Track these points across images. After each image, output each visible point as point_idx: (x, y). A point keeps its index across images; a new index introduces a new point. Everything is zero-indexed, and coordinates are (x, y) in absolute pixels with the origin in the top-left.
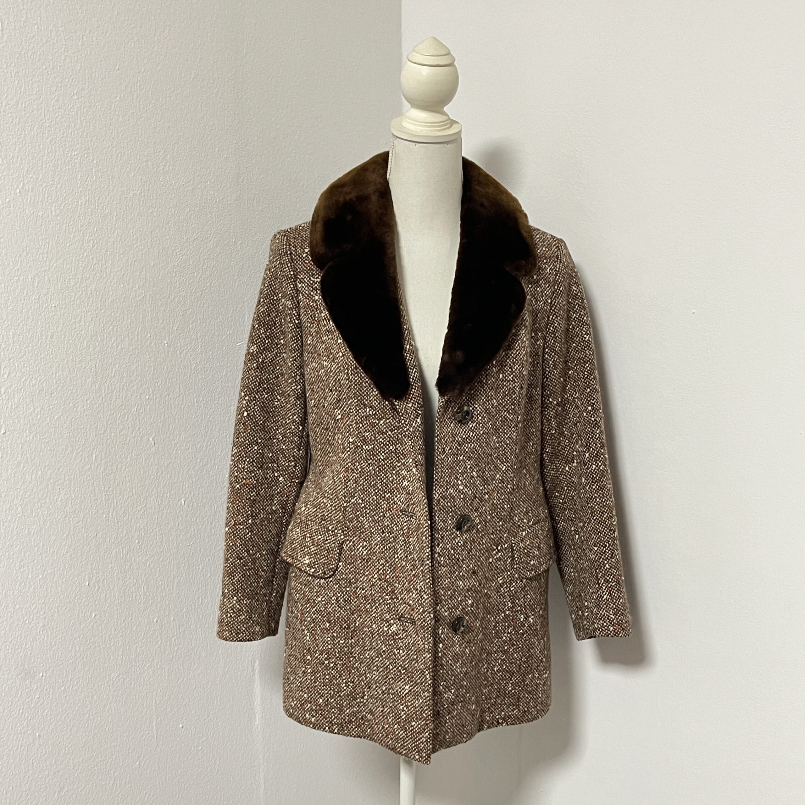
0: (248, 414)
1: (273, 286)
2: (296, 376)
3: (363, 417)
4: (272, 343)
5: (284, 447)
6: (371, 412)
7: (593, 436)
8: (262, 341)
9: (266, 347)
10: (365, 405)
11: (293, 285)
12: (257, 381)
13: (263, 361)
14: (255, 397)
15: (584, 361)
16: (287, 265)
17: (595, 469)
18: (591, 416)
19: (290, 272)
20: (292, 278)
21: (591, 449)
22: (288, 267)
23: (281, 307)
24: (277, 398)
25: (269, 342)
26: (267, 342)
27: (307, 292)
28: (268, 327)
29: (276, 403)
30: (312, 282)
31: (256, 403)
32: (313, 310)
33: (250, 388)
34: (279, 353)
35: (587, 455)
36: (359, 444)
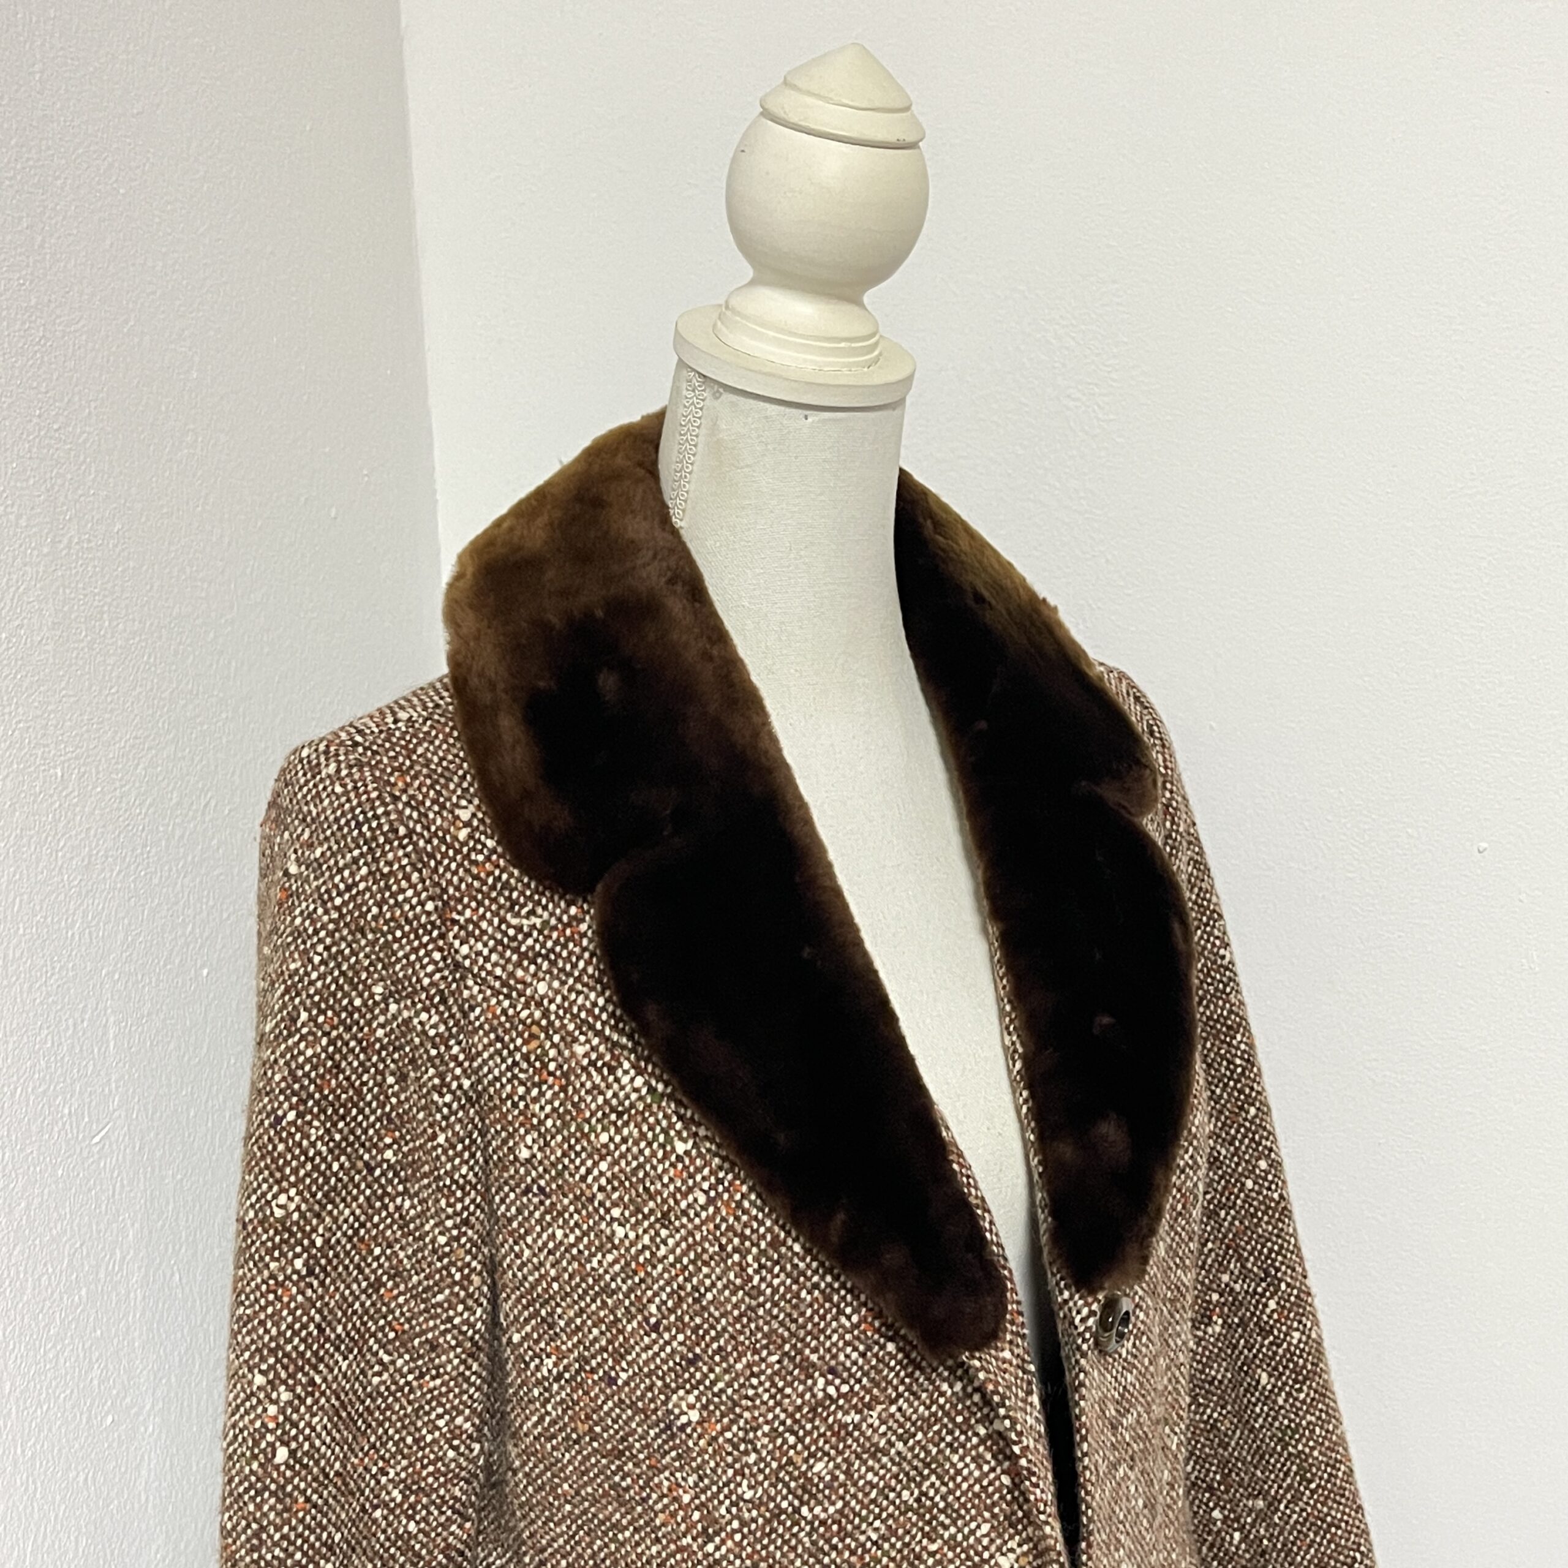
0: (292, 1453)
1: (347, 959)
2: (467, 1277)
3: (799, 1409)
4: (353, 1166)
5: (412, 1527)
6: (831, 1390)
7: (1281, 1247)
8: (316, 1168)
9: (334, 1189)
10: (808, 1368)
11: (441, 950)
12: (312, 1319)
13: (327, 1242)
14: (312, 1382)
15: (1229, 1028)
16: (407, 878)
17: (1300, 1341)
18: (1269, 1189)
19: (422, 904)
20: (433, 923)
21: (1283, 1286)
22: (413, 886)
23: (380, 1033)
24: (380, 1362)
25: (342, 1166)
26: (335, 1166)
27: (498, 971)
28: (336, 1111)
29: (376, 1380)
30: (511, 932)
31: (316, 1402)
32: (533, 1036)
33: (286, 1355)
34: (381, 1199)
35: (1272, 1304)
36: (785, 1504)
